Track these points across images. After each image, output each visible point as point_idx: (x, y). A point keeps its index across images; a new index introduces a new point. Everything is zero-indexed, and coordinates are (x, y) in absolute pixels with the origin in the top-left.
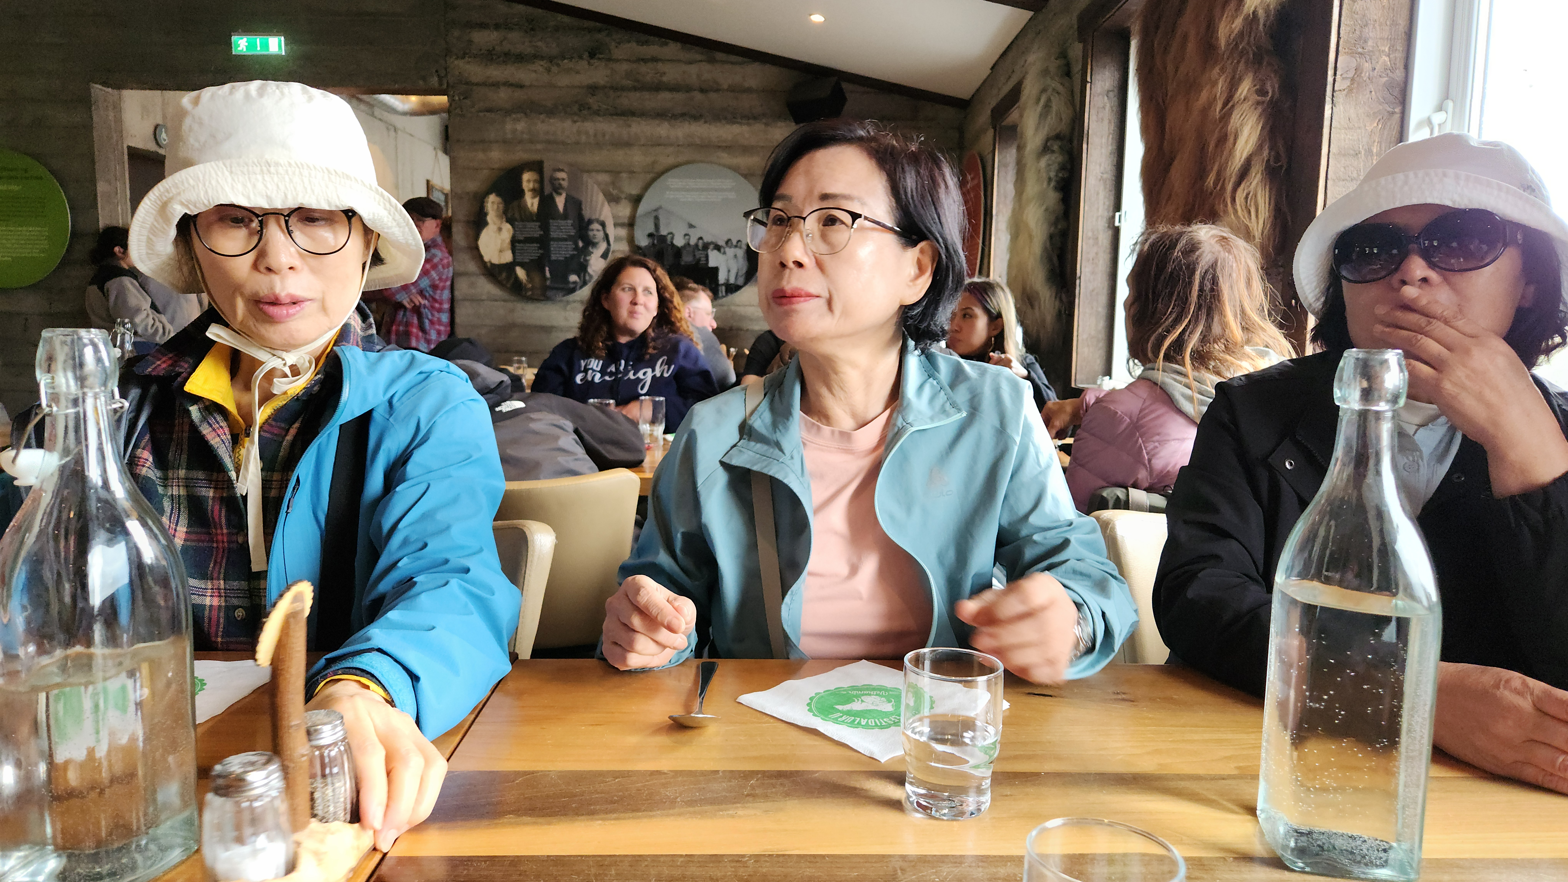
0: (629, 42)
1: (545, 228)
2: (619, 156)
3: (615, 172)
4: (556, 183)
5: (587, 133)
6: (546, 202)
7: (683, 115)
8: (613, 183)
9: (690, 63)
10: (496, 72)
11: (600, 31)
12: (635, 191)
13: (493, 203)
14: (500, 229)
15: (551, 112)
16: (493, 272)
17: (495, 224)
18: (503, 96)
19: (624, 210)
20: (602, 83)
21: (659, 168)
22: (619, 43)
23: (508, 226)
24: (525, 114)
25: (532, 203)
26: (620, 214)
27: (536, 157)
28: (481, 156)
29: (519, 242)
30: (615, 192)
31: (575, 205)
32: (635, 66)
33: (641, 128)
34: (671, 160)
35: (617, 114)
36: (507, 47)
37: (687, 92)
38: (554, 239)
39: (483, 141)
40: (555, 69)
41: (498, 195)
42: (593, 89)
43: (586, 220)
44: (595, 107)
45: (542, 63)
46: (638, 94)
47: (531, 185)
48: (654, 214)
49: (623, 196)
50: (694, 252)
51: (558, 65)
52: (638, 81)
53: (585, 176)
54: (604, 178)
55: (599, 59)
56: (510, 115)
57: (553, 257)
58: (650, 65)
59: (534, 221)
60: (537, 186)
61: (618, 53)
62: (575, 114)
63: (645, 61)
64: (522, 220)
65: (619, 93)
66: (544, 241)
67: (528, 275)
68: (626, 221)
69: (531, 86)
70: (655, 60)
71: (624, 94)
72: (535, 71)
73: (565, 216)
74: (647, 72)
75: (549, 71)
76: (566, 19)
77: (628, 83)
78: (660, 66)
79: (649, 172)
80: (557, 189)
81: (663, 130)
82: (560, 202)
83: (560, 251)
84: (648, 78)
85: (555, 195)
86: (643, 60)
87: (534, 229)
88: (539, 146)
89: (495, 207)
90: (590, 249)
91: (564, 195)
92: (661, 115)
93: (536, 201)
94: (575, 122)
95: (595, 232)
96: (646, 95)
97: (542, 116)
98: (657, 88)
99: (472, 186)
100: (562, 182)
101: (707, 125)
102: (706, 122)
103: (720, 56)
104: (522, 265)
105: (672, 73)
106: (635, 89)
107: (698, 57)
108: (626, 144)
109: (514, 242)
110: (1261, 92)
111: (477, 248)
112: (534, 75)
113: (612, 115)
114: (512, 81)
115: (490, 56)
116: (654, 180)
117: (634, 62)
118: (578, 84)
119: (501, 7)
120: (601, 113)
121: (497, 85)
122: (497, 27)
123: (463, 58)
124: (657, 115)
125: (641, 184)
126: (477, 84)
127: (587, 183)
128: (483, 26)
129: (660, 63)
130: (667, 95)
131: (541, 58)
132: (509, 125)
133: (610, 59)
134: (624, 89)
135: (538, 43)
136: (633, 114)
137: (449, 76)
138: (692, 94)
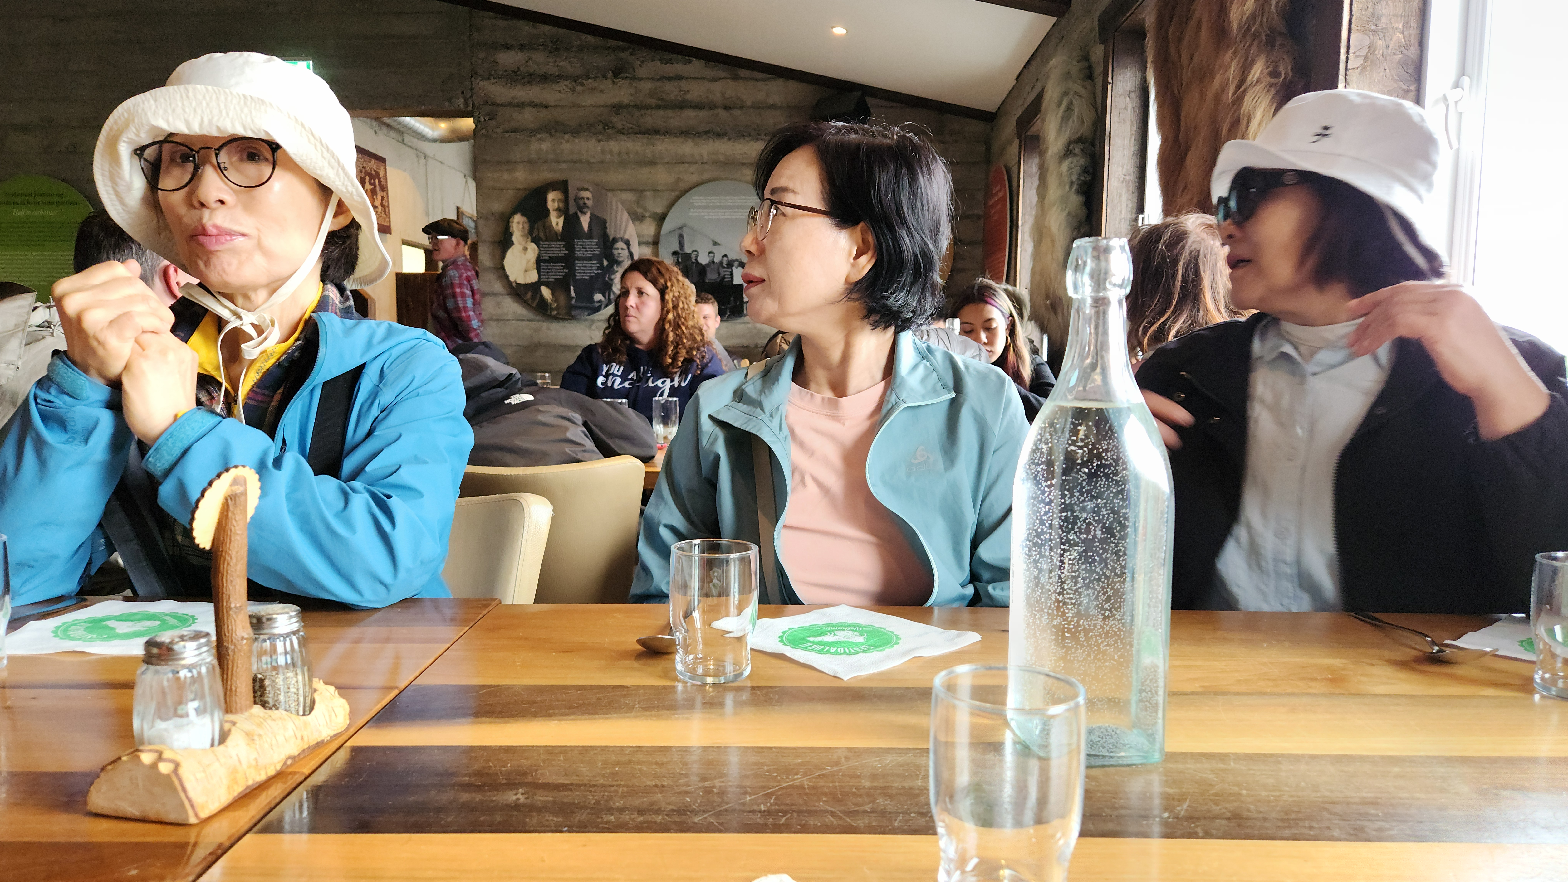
0: (653, 60)
1: (570, 247)
2: (644, 174)
3: (639, 191)
4: (581, 202)
5: (611, 152)
6: (572, 221)
7: (707, 133)
8: (638, 202)
9: (715, 80)
10: (521, 93)
11: (623, 50)
12: (659, 210)
13: (518, 223)
14: (525, 249)
15: (575, 132)
16: (518, 292)
17: (520, 244)
18: (528, 117)
19: (649, 228)
20: (626, 101)
21: (683, 186)
22: (643, 62)
23: (533, 245)
24: (551, 135)
25: (557, 222)
26: (646, 232)
27: (561, 177)
28: (506, 176)
29: (545, 261)
30: (639, 211)
31: (600, 224)
32: (658, 84)
33: (665, 147)
34: (694, 178)
35: (640, 133)
36: (532, 67)
37: (711, 109)
38: (579, 259)
39: (508, 162)
40: (579, 88)
41: (523, 215)
42: (617, 108)
43: (611, 238)
44: (619, 126)
45: (566, 83)
46: (662, 113)
47: (556, 205)
48: (678, 233)
49: (647, 214)
50: (718, 268)
51: (582, 84)
52: (662, 99)
53: (610, 195)
54: (628, 196)
55: (622, 78)
56: (535, 135)
57: (578, 276)
58: (674, 83)
59: (559, 241)
60: (561, 205)
61: (641, 72)
62: (600, 133)
63: (669, 79)
64: (547, 240)
65: (642, 112)
66: (569, 261)
67: (553, 294)
68: (650, 240)
69: (555, 106)
70: (679, 78)
71: (648, 112)
72: (560, 91)
73: (590, 236)
74: (671, 91)
75: (573, 90)
76: (590, 39)
77: (653, 102)
78: (684, 84)
79: (673, 190)
80: (582, 209)
81: (687, 148)
82: (585, 221)
83: (585, 270)
84: (672, 96)
85: (579, 214)
86: (666, 78)
87: (558, 249)
88: (564, 166)
89: (521, 226)
90: (615, 267)
91: (589, 214)
92: (686, 133)
93: (561, 221)
94: (599, 141)
95: (620, 251)
96: (670, 113)
97: (566, 136)
98: (682, 105)
99: (498, 206)
100: (586, 201)
101: (730, 143)
102: (730, 139)
103: (743, 73)
104: (547, 284)
105: (696, 91)
106: (658, 107)
107: (722, 74)
108: (651, 163)
109: (539, 261)
110: (1274, 74)
111: (503, 268)
112: (558, 96)
113: (636, 133)
114: (537, 101)
115: (514, 77)
116: (679, 197)
117: (658, 80)
118: (603, 103)
119: (526, 28)
120: (624, 131)
121: (521, 105)
122: (522, 47)
123: (489, 79)
124: (682, 133)
125: (666, 203)
126: (502, 105)
127: (611, 202)
128: (508, 47)
129: (684, 81)
130: (691, 113)
131: (566, 78)
132: (534, 146)
133: (634, 78)
134: (648, 107)
135: (563, 64)
136: (657, 132)
137: (474, 97)
138: (715, 112)
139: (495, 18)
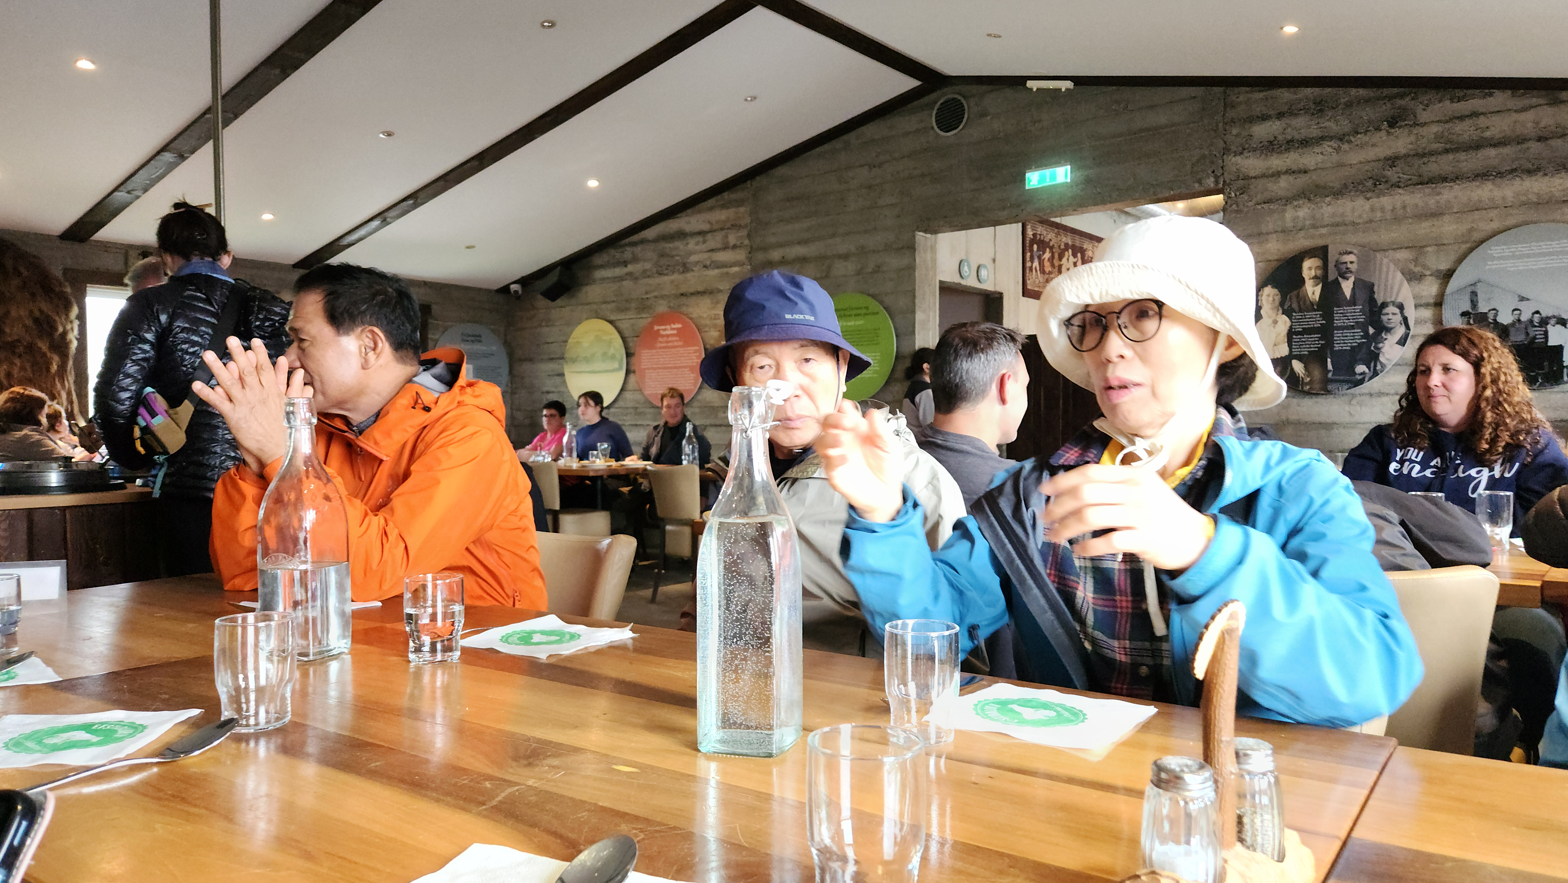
0: (1442, 101)
1: (1328, 316)
2: (1424, 228)
3: (1418, 248)
4: (1343, 267)
5: (1382, 209)
6: (1330, 289)
7: (1512, 171)
8: (1416, 261)
9: (1524, 110)
10: (1277, 162)
11: (1402, 96)
12: (1444, 266)
13: (1268, 296)
14: (1275, 322)
15: (1338, 193)
17: (1269, 317)
18: (1284, 185)
19: (1430, 288)
20: (1403, 151)
21: (1477, 236)
22: (1427, 105)
23: (1285, 318)
24: (1309, 199)
25: (1313, 291)
26: (1424, 294)
27: (1320, 242)
29: (1297, 333)
30: (1417, 269)
31: (1365, 288)
32: (1447, 126)
33: (1454, 194)
34: (1495, 225)
35: (1421, 184)
36: (1290, 134)
37: (1518, 143)
38: (1339, 328)
39: (1260, 234)
40: (1346, 146)
41: (1274, 287)
42: (1392, 161)
43: (1379, 302)
44: (1395, 179)
45: (1330, 143)
46: (1451, 157)
47: (1313, 273)
48: (1469, 290)
49: (1428, 273)
50: (1526, 329)
51: (1349, 142)
52: (1451, 142)
53: (1379, 256)
54: (1403, 255)
55: (1400, 127)
56: (1291, 203)
57: (1337, 347)
58: (1468, 122)
59: (1315, 310)
60: (1319, 272)
61: (1424, 116)
62: (1370, 190)
63: (1461, 118)
64: (1300, 311)
65: (1426, 160)
66: (1326, 332)
67: (1307, 368)
68: (1432, 301)
69: (1316, 169)
70: (1475, 114)
71: (1433, 159)
72: (1322, 153)
73: (1353, 302)
74: (1465, 130)
75: (1338, 150)
76: (1362, 92)
77: (1439, 146)
78: (1482, 121)
79: (1464, 243)
80: (1344, 274)
81: (1485, 191)
82: (1347, 287)
83: (1346, 340)
84: (1466, 137)
85: (1340, 279)
86: (1458, 118)
87: (1315, 319)
88: (1324, 231)
89: (1271, 299)
90: (1383, 335)
92: (1482, 175)
94: (1368, 199)
95: (1390, 316)
96: (1462, 156)
97: (1328, 199)
98: (1477, 146)
100: (1349, 265)
101: (1547, 178)
102: (1546, 175)
104: (1300, 358)
105: (1498, 126)
106: (1447, 151)
108: (1435, 214)
109: (1291, 334)
112: (1319, 158)
113: (1416, 184)
114: (1294, 168)
115: (1271, 147)
116: (1471, 250)
117: (1447, 122)
118: (1374, 158)
119: (1285, 95)
120: (1401, 185)
121: (1277, 174)
122: (1280, 115)
123: (1241, 153)
124: (1477, 176)
125: (1453, 257)
126: (1255, 178)
127: (1381, 264)
128: (1264, 118)
129: (1482, 117)
130: (1492, 152)
131: (1331, 138)
132: (1289, 214)
133: (1416, 124)
134: (1432, 153)
135: (1327, 124)
136: (1444, 179)
137: (1226, 174)
138: (1525, 146)
139: (1252, 92)
